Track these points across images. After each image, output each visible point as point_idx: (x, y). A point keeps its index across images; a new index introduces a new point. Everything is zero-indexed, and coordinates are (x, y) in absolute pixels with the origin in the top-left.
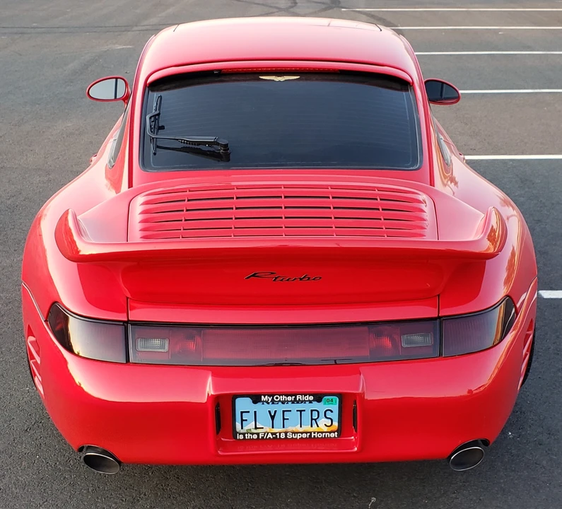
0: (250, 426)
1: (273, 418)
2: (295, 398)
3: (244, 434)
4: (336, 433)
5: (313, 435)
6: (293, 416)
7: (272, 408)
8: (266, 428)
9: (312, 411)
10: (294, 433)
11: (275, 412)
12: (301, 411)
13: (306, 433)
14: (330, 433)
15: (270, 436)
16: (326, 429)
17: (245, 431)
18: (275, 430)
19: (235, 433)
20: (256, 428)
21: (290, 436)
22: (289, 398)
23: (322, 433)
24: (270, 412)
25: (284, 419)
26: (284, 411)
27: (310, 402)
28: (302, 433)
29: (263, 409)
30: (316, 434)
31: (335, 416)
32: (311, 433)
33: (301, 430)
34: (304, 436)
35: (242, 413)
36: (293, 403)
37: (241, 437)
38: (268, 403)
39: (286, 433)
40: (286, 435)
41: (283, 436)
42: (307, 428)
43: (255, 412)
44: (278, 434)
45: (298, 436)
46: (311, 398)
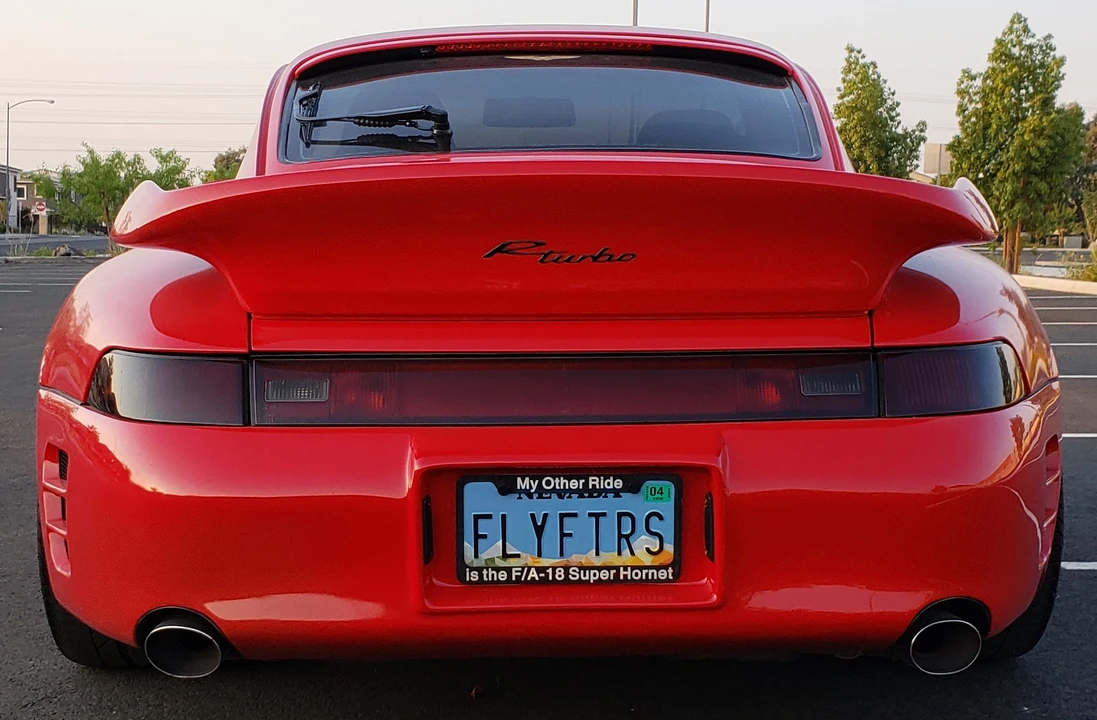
0: (492, 551)
1: (540, 531)
2: (586, 484)
3: (480, 570)
4: (670, 570)
5: (622, 573)
6: (581, 527)
7: (539, 507)
8: (526, 560)
9: (620, 515)
10: (583, 568)
11: (545, 516)
12: (597, 516)
13: (609, 568)
14: (658, 568)
15: (533, 574)
16: (648, 560)
17: (483, 564)
18: (544, 562)
19: (461, 566)
20: (505, 556)
21: (574, 576)
22: (574, 484)
23: (641, 568)
24: (533, 516)
25: (563, 535)
26: (562, 516)
27: (617, 493)
28: (600, 569)
29: (519, 508)
30: (629, 573)
31: (667, 528)
32: (617, 568)
33: (597, 562)
34: (604, 575)
35: (477, 518)
36: (581, 496)
37: (474, 576)
38: (530, 496)
39: (566, 569)
40: (567, 573)
41: (560, 575)
42: (609, 557)
43: (504, 517)
44: (550, 571)
45: (591, 577)
46: (619, 484)
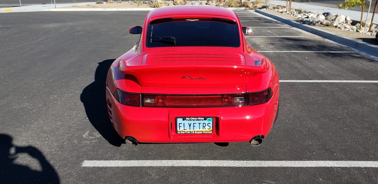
0: (182, 129)
1: (190, 126)
2: (198, 119)
3: (180, 132)
4: (212, 132)
5: (204, 132)
6: (197, 125)
7: (190, 122)
8: (188, 130)
9: (203, 123)
11: (191, 123)
12: (200, 123)
13: (201, 131)
14: (210, 131)
15: (189, 132)
16: (208, 130)
17: (181, 131)
18: (190, 130)
19: (176, 131)
20: (184, 129)
21: (196, 132)
22: (196, 119)
23: (207, 131)
24: (189, 124)
25: (194, 126)
26: (194, 123)
27: (203, 120)
28: (200, 131)
29: (186, 122)
30: (205, 132)
31: (211, 125)
32: (203, 131)
33: (200, 130)
34: (201, 132)
35: (179, 124)
36: (197, 120)
37: (179, 133)
38: (188, 120)
39: (194, 131)
40: (194, 132)
41: (193, 132)
42: (201, 130)
43: (184, 124)
44: (192, 132)
45: (199, 133)
46: (203, 119)
